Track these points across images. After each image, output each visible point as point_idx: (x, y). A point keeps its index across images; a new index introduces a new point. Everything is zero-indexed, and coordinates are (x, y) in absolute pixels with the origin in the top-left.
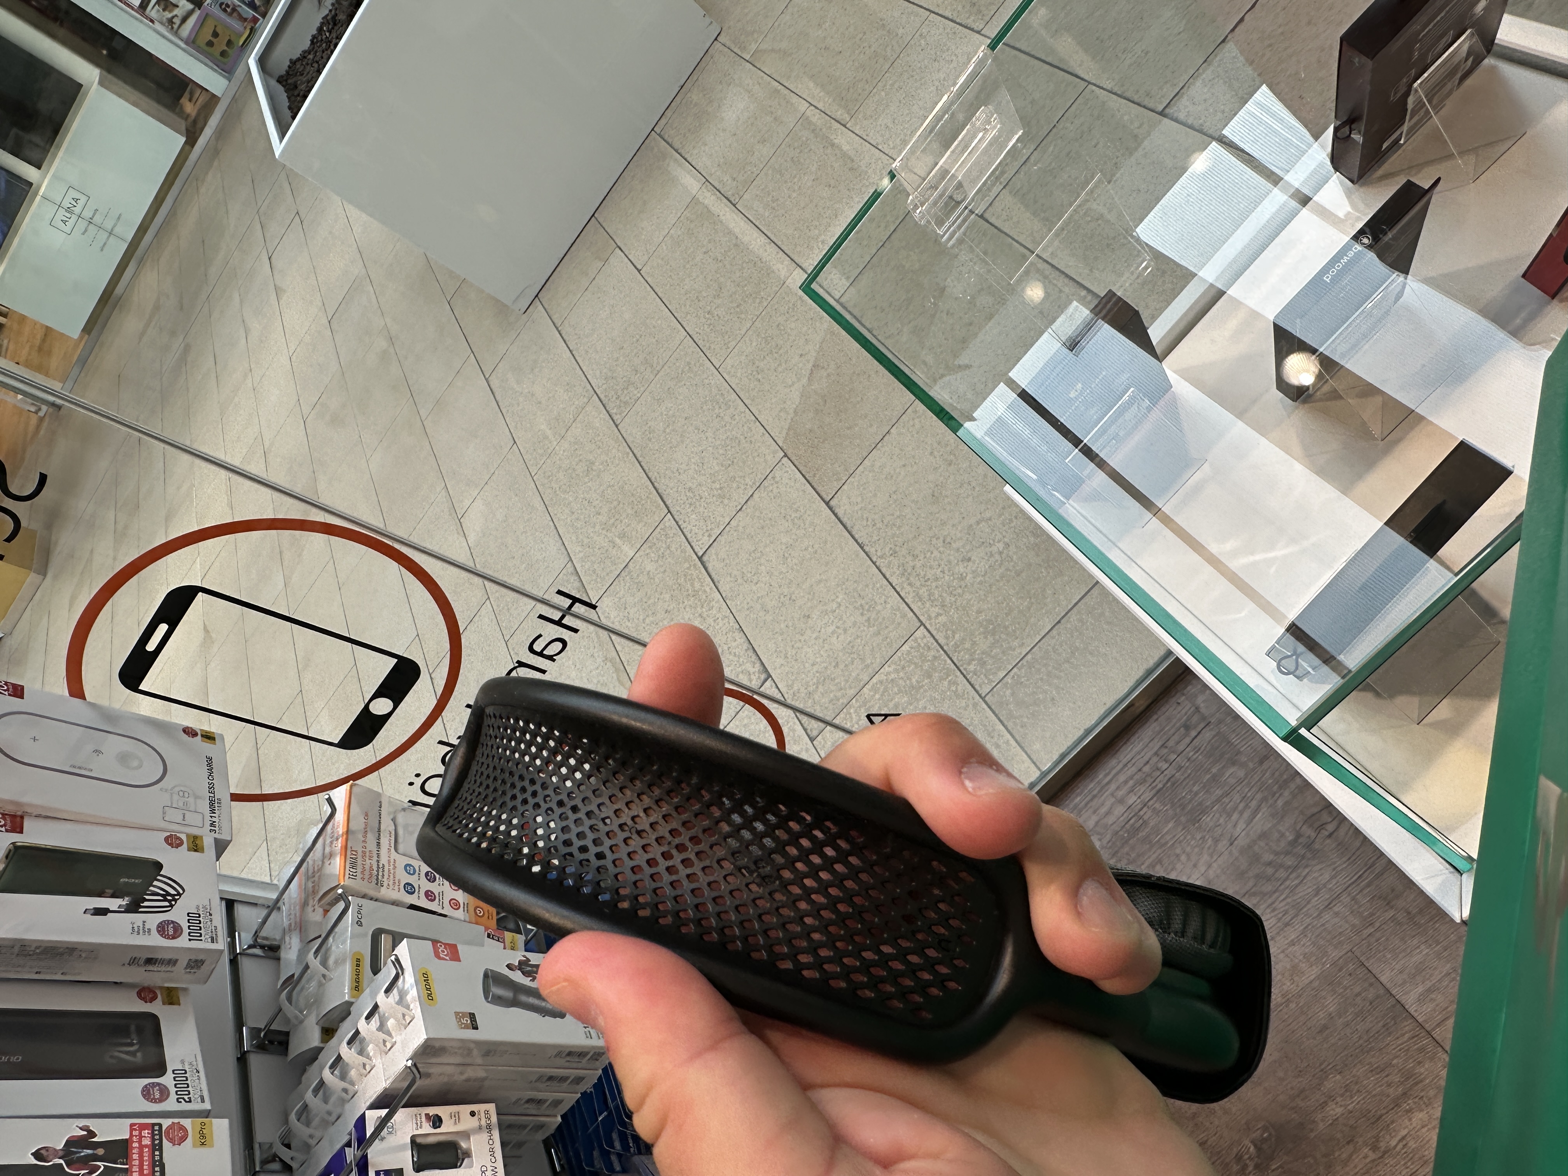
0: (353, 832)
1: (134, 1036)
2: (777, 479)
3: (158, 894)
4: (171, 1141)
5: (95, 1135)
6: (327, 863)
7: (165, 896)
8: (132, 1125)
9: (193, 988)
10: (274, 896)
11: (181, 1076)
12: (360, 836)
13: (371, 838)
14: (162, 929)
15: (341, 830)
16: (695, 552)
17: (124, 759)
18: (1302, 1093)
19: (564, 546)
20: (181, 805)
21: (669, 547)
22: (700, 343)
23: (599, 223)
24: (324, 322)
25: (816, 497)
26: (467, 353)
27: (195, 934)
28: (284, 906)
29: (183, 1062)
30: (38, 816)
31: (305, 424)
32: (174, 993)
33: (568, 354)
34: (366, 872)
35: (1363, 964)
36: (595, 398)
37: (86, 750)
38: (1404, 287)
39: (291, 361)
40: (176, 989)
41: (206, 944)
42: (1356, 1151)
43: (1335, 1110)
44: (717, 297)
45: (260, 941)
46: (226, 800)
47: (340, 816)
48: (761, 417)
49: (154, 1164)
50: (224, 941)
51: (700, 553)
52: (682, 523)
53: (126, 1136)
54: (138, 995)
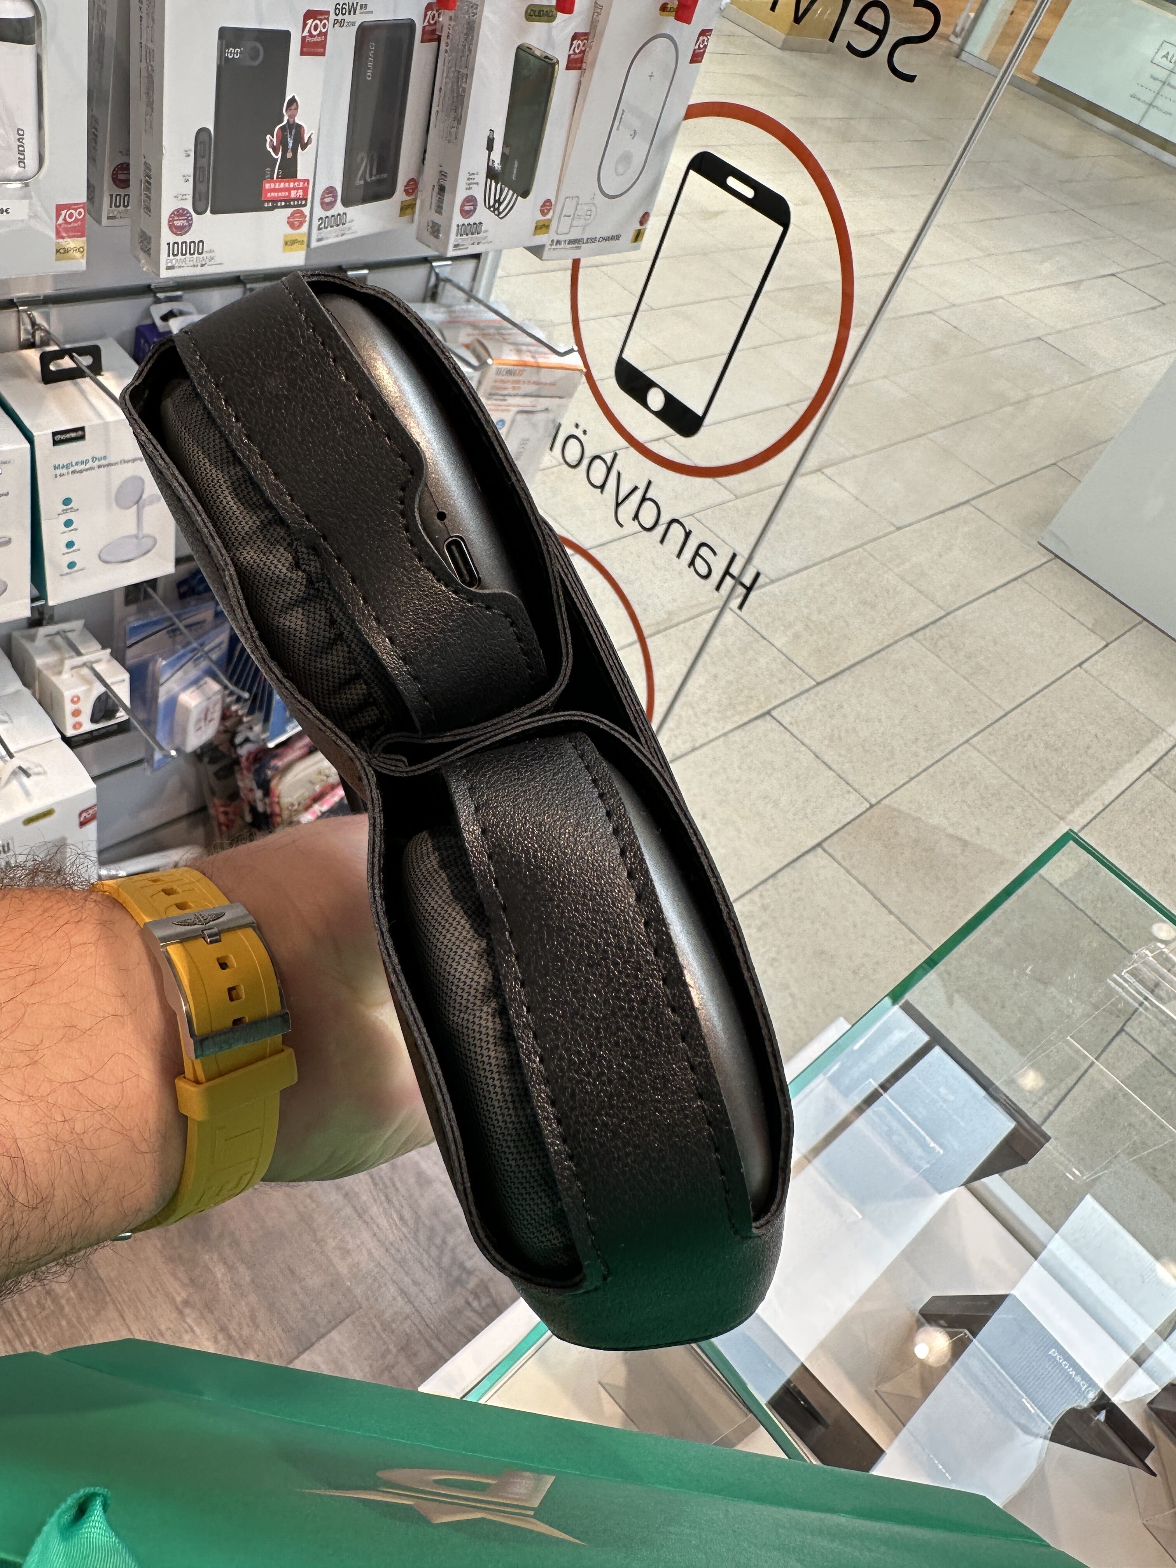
0: (538, 373)
1: (378, 177)
2: (847, 796)
3: (501, 195)
4: (292, 214)
5: (303, 149)
6: (512, 347)
7: (499, 202)
8: (308, 181)
9: (415, 226)
10: (480, 296)
11: (339, 220)
12: (534, 378)
13: (531, 389)
14: (471, 200)
15: (542, 360)
16: (774, 708)
17: (626, 158)
18: (235, 1243)
19: (789, 575)
20: (578, 213)
21: (781, 681)
22: (996, 726)
23: (1136, 626)
24: (1040, 333)
25: (827, 834)
26: (998, 483)
27: (464, 231)
28: (472, 306)
29: (352, 221)
30: (580, 83)
31: (930, 312)
32: (409, 211)
33: (992, 586)
34: (502, 385)
35: (348, 1316)
36: (943, 613)
37: (636, 124)
38: (1036, 1436)
39: (1002, 297)
40: (413, 213)
41: (453, 238)
42: (184, 1285)
43: (219, 1271)
44: (1047, 745)
45: (442, 284)
46: (576, 254)
47: (554, 359)
48: (913, 783)
49: (274, 201)
50: (451, 253)
51: (774, 713)
52: (806, 695)
53: (300, 175)
54: (412, 180)
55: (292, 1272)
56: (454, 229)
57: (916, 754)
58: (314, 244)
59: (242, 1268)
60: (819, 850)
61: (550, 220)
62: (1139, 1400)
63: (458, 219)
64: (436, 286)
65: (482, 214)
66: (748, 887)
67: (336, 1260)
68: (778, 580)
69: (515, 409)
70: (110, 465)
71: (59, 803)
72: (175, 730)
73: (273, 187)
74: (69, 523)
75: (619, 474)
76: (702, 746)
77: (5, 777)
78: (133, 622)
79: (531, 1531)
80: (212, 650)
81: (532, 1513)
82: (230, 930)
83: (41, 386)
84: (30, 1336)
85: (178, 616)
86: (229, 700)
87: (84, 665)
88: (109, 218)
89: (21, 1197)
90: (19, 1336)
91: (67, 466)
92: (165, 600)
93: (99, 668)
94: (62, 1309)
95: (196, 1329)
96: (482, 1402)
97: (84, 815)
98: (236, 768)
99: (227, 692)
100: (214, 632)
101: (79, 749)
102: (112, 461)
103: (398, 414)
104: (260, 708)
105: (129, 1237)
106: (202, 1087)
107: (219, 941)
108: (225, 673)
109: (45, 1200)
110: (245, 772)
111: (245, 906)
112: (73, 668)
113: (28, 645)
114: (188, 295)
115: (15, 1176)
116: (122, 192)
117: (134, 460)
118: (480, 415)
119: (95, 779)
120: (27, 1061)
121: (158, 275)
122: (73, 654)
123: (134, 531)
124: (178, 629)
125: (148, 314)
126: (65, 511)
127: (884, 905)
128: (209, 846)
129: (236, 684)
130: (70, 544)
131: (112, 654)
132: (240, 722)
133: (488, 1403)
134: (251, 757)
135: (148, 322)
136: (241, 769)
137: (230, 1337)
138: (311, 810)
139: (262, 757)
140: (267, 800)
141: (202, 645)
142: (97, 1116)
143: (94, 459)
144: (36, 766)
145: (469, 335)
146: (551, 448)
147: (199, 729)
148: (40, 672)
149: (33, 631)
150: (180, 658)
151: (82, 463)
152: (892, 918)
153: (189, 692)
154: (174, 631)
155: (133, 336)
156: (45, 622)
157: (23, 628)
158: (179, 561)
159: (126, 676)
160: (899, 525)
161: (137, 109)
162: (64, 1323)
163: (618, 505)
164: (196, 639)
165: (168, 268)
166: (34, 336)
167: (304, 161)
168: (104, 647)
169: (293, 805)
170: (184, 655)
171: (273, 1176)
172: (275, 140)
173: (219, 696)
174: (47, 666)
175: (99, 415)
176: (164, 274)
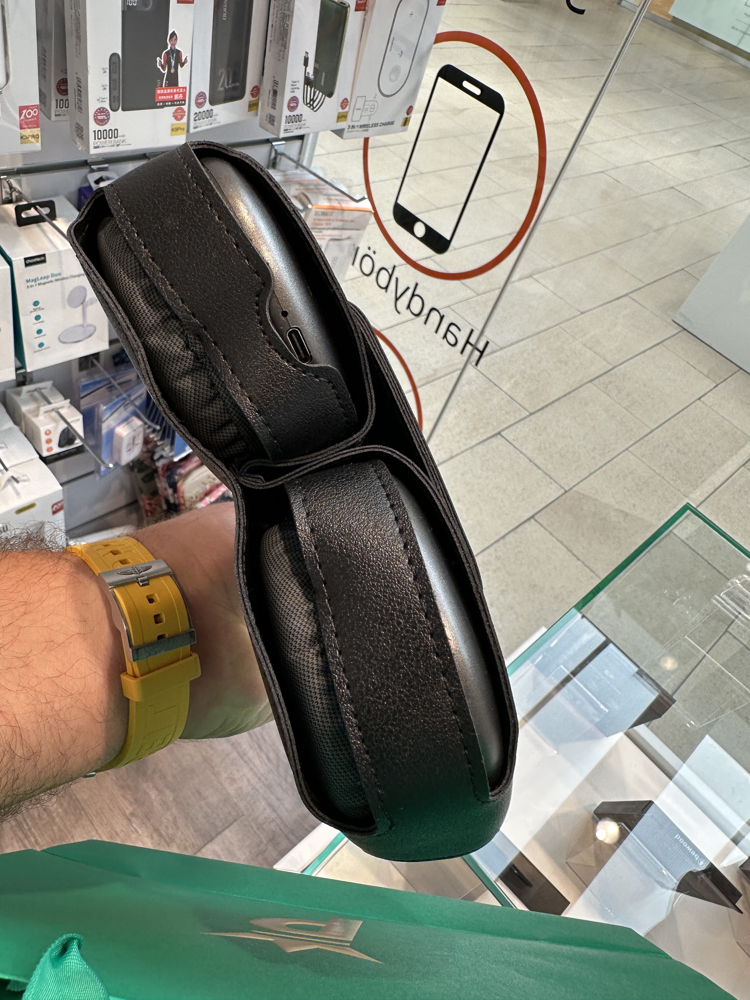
0: (342, 214)
1: (233, 85)
2: (550, 486)
3: (314, 96)
4: (176, 111)
5: (181, 67)
6: (326, 197)
7: (313, 100)
8: (185, 88)
9: (258, 118)
10: (305, 164)
11: (209, 114)
12: (340, 217)
13: (339, 224)
14: (294, 99)
15: (344, 205)
16: (503, 430)
17: (396, 70)
18: (163, 776)
19: (512, 344)
20: (366, 107)
21: (507, 413)
22: (646, 439)
23: (735, 373)
24: (672, 184)
25: (537, 510)
26: (647, 282)
27: (290, 120)
28: (299, 171)
29: (217, 115)
30: (364, 20)
31: (602, 172)
32: (255, 107)
33: (642, 349)
34: (319, 222)
35: (235, 821)
36: (611, 367)
37: (403, 47)
38: (668, 888)
39: (648, 161)
40: (257, 109)
41: (283, 125)
42: (131, 803)
43: (153, 795)
44: (678, 451)
45: (279, 157)
46: (366, 135)
47: (353, 205)
48: (592, 476)
49: (164, 102)
50: (282, 135)
51: (503, 433)
52: (523, 421)
53: (180, 85)
54: (256, 87)
55: (200, 794)
56: (284, 119)
57: (594, 458)
58: (192, 130)
59: (167, 792)
60: (532, 520)
61: (347, 112)
62: (734, 865)
63: (286, 112)
64: (275, 158)
65: (302, 109)
66: (487, 545)
67: (227, 785)
68: (505, 348)
69: (328, 238)
70: (63, 279)
71: (38, 500)
72: (114, 451)
73: (162, 92)
74: (38, 318)
75: (397, 279)
76: (457, 455)
77: (3, 483)
78: (84, 381)
79: (348, 956)
80: (136, 399)
81: (349, 944)
82: (155, 577)
83: (17, 228)
84: (35, 837)
85: (114, 378)
86: (148, 431)
87: (53, 410)
88: (56, 115)
89: (19, 752)
90: (27, 837)
91: (35, 280)
92: (105, 368)
93: (63, 412)
94: (54, 819)
95: (138, 830)
96: (314, 875)
97: (55, 506)
98: (156, 475)
99: (146, 426)
100: (136, 387)
101: (52, 465)
102: (65, 276)
103: (254, 244)
104: (168, 437)
105: (93, 776)
106: (138, 680)
107: (148, 584)
108: (145, 415)
109: (34, 755)
110: (161, 477)
111: (166, 562)
112: (46, 412)
113: (16, 398)
114: (112, 167)
115: (14, 740)
116: (64, 98)
117: (79, 276)
118: (311, 243)
119: (62, 484)
120: (21, 664)
121: (89, 152)
122: (46, 403)
123: (80, 321)
124: (113, 386)
125: (86, 179)
126: (35, 310)
127: (575, 555)
128: (140, 524)
129: (152, 421)
130: (39, 332)
131: (70, 403)
132: (157, 446)
133: (317, 876)
134: (165, 469)
135: (86, 185)
136: (159, 476)
137: (160, 835)
138: (204, 501)
139: (172, 467)
140: (176, 495)
141: (129, 396)
142: (69, 700)
143: (53, 275)
144: (23, 476)
145: (297, 190)
146: (353, 264)
147: (130, 450)
148: (24, 415)
149: (18, 389)
150: (115, 404)
151: (45, 278)
152: (579, 563)
153: (121, 426)
154: (111, 387)
155: (77, 194)
156: (27, 383)
157: (13, 387)
158: (111, 342)
159: (80, 417)
160: (582, 310)
161: (70, 42)
162: (55, 828)
163: (397, 299)
164: (126, 391)
165: (95, 147)
166: (11, 195)
167: (183, 74)
168: (66, 398)
169: (192, 498)
170: (117, 403)
171: (187, 735)
172: (162, 61)
173: (141, 429)
174: (30, 412)
175: (55, 246)
176: (93, 151)
